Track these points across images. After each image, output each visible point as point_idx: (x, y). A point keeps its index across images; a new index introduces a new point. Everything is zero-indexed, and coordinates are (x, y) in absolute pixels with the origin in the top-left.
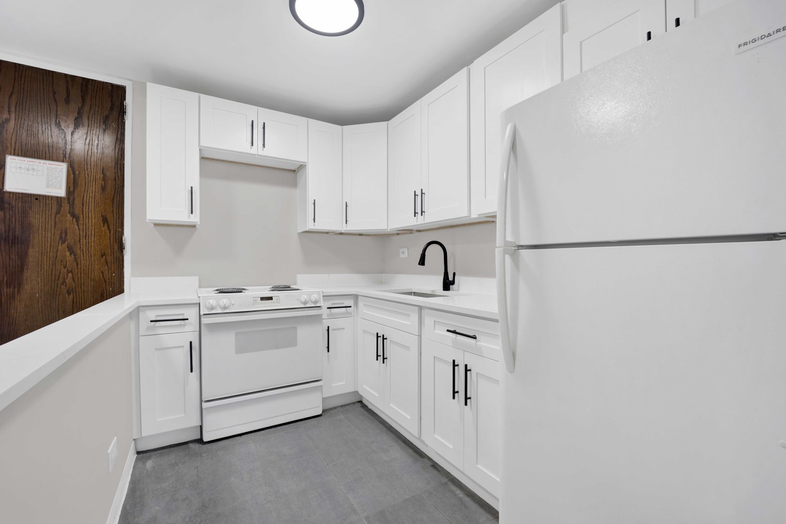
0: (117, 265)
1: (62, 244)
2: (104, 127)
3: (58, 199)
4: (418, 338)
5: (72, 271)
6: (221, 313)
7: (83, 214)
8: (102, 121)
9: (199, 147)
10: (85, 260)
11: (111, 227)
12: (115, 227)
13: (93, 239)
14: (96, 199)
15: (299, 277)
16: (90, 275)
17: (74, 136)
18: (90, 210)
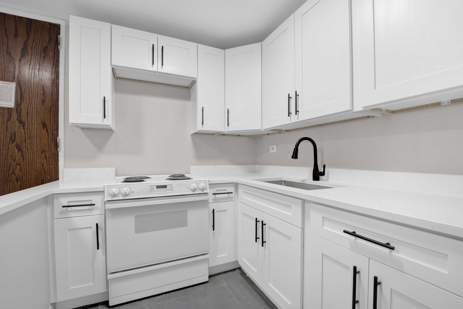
0: (54, 159)
1: (12, 143)
2: (44, 55)
3: (9, 110)
4: (301, 230)
5: (19, 163)
6: (123, 200)
7: (28, 121)
8: (42, 51)
9: (111, 66)
10: (29, 156)
11: (49, 131)
12: (52, 130)
13: (35, 140)
14: (37, 110)
15: (192, 167)
16: (33, 166)
17: (21, 62)
18: (33, 118)
